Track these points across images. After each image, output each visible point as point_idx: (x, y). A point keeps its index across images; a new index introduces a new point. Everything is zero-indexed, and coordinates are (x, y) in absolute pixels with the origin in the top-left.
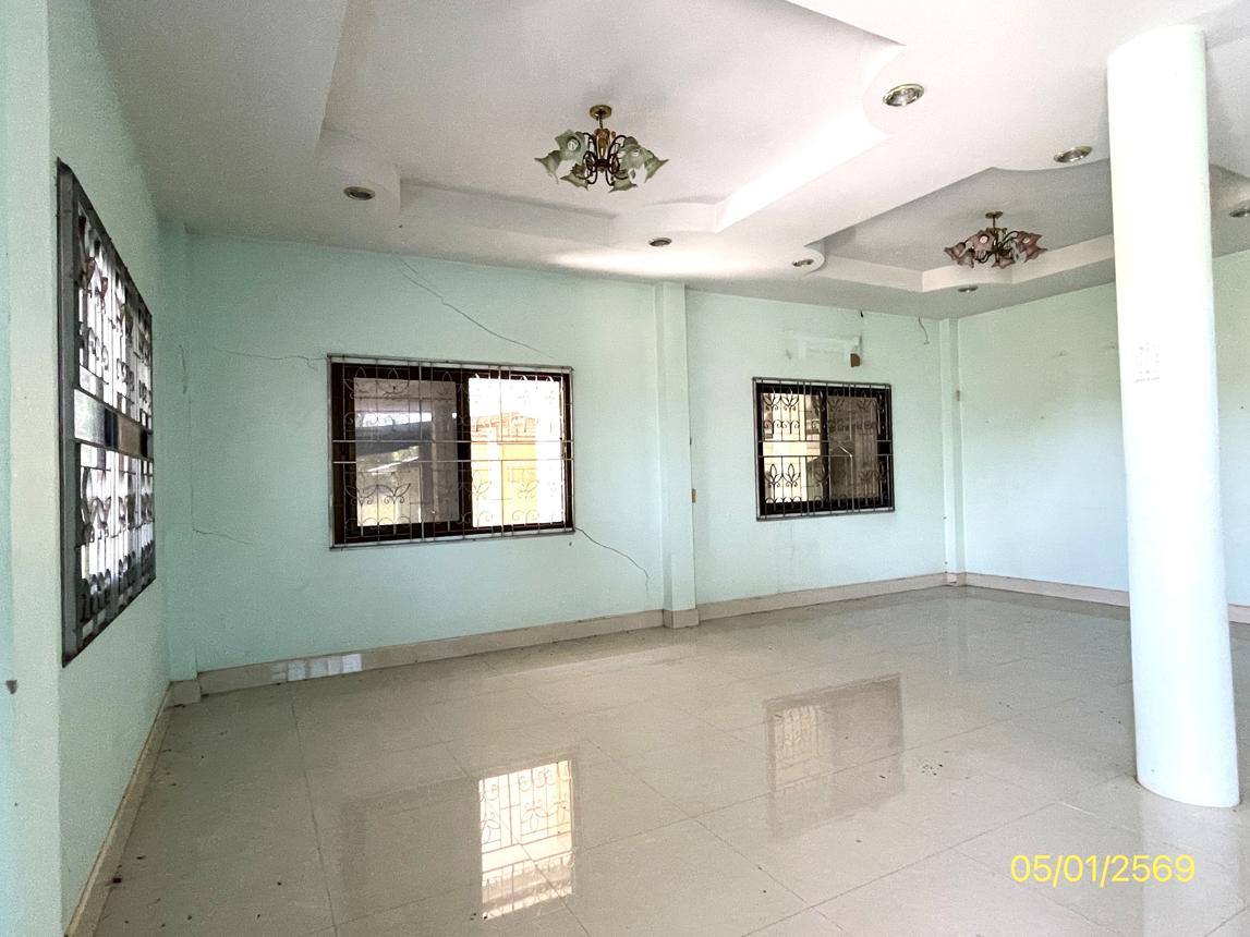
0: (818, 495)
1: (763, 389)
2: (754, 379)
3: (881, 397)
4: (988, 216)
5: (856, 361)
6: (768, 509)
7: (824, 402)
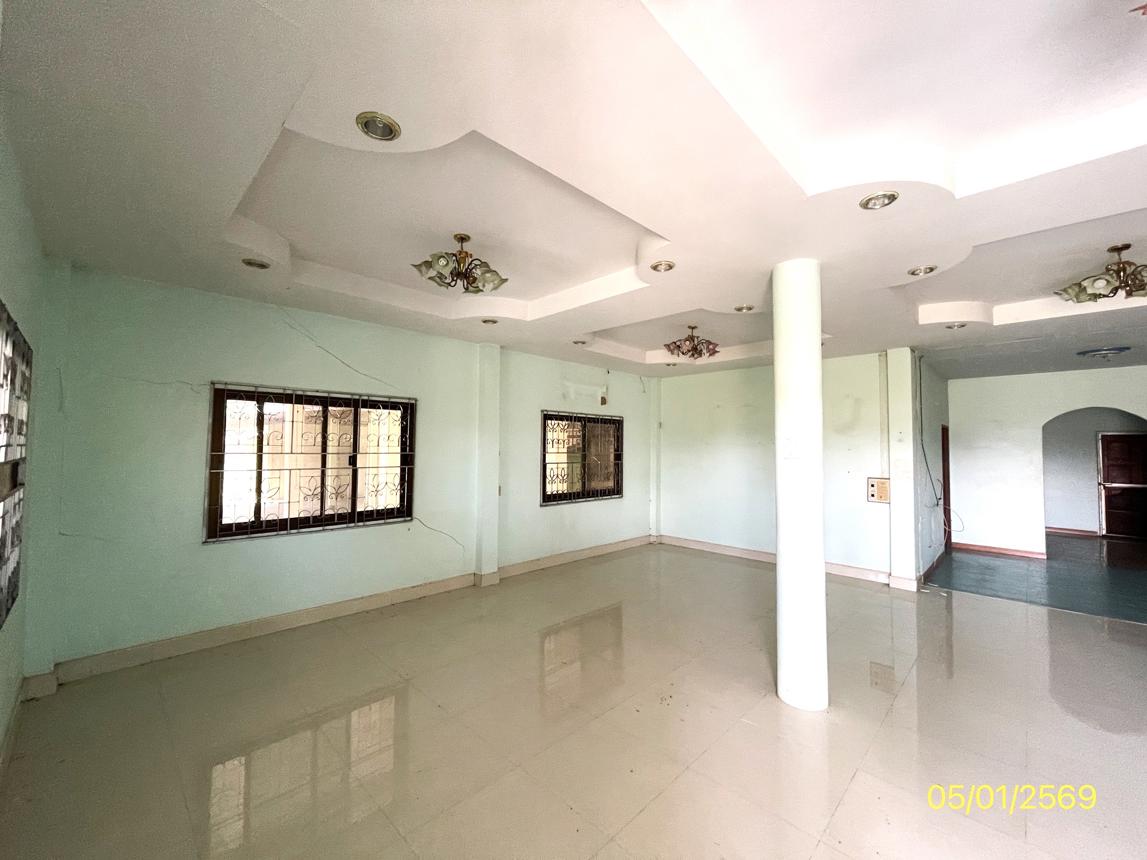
0: (578, 487)
1: (547, 417)
2: (542, 411)
3: (617, 424)
4: (689, 327)
5: (604, 401)
6: (548, 499)
7: (584, 427)
